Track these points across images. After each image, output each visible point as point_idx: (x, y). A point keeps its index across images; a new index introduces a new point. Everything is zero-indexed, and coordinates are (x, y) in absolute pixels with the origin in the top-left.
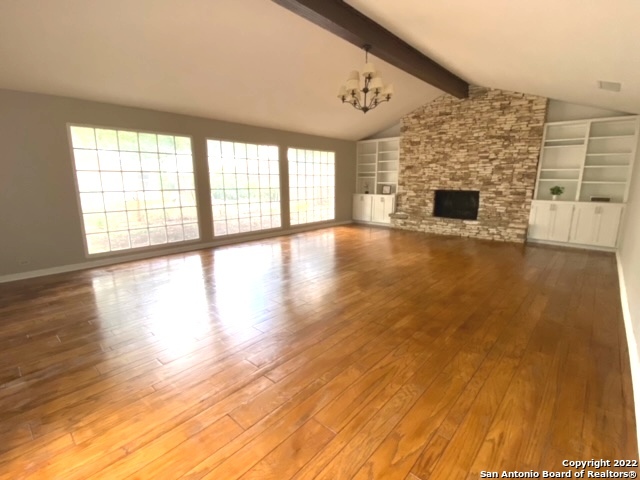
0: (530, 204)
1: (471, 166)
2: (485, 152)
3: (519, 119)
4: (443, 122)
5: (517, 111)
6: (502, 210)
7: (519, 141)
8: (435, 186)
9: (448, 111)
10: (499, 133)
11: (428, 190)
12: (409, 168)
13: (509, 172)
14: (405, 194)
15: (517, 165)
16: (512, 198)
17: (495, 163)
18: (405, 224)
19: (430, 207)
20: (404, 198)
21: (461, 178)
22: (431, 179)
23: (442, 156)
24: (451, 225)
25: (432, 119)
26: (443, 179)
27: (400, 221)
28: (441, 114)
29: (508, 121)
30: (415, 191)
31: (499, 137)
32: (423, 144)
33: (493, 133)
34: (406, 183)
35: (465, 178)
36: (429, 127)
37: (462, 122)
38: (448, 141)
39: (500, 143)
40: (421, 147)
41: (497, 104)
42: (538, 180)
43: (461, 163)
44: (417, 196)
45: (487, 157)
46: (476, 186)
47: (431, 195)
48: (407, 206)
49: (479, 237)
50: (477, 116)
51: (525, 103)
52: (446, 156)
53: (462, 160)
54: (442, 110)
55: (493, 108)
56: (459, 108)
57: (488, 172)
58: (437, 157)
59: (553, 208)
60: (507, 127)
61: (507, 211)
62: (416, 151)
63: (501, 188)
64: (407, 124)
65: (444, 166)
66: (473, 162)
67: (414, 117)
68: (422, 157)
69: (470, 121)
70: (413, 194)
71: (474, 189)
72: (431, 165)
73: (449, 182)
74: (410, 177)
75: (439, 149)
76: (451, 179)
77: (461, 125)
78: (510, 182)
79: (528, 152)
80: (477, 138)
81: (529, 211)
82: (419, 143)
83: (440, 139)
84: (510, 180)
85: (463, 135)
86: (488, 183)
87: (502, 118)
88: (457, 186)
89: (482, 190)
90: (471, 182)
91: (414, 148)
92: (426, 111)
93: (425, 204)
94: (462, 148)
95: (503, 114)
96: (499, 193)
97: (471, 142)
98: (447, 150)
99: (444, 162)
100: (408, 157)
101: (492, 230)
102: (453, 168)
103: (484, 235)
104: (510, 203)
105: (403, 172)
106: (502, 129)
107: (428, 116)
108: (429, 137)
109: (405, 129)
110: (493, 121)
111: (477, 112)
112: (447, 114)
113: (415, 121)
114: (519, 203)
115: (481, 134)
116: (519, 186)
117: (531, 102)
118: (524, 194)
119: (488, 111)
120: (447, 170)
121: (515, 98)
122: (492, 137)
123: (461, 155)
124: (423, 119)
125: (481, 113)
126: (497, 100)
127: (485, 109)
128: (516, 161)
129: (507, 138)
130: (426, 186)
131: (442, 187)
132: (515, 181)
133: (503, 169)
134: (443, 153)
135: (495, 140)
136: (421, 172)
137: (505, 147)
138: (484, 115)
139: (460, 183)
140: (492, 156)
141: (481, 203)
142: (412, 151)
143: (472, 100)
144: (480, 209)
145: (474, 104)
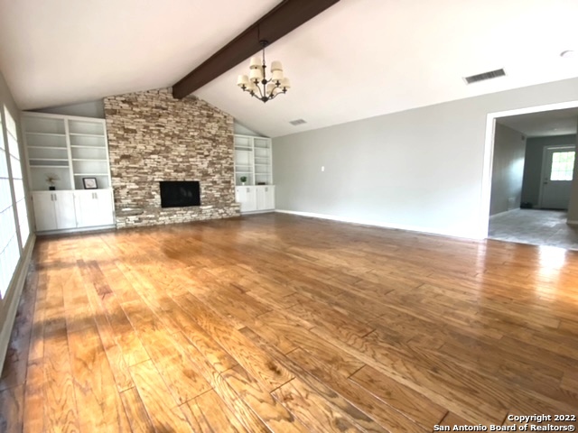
0: (234, 189)
1: (191, 160)
2: (200, 149)
3: (220, 127)
4: (160, 116)
5: (218, 122)
6: (217, 195)
7: (221, 143)
8: (159, 177)
9: (164, 106)
10: (209, 135)
11: (152, 182)
12: (124, 157)
13: (219, 166)
14: (123, 187)
15: (223, 162)
16: (223, 185)
17: (209, 159)
18: (140, 220)
19: (158, 198)
20: (123, 193)
21: (184, 170)
22: (154, 170)
23: (163, 148)
24: (190, 212)
25: (147, 109)
26: (167, 170)
27: (133, 218)
28: (157, 107)
29: (213, 128)
30: (137, 183)
31: (209, 139)
32: (140, 133)
33: (204, 134)
34: (124, 174)
35: (188, 170)
36: (145, 117)
37: (178, 119)
38: (167, 135)
39: (210, 143)
40: (139, 136)
41: (205, 112)
42: (235, 173)
43: (182, 156)
44: (140, 189)
45: (202, 154)
46: (197, 177)
47: (156, 187)
48: (129, 201)
49: (213, 218)
50: (191, 118)
51: (222, 117)
52: (168, 149)
53: (183, 154)
54: (158, 103)
55: (202, 114)
56: (174, 106)
57: (205, 165)
58: (158, 148)
59: (248, 190)
60: (213, 132)
61: (221, 196)
62: (132, 140)
63: (216, 178)
64: (115, 107)
65: (167, 157)
66: (192, 157)
67: (124, 102)
68: (141, 147)
69: (185, 120)
70: (134, 186)
71: (196, 180)
72: (152, 156)
73: (174, 174)
74: (127, 168)
75: (160, 141)
76: (175, 171)
77: (177, 122)
78: (221, 174)
79: (228, 153)
80: (193, 136)
81: (234, 194)
82: (134, 131)
83: (159, 130)
84: (220, 172)
85: (180, 131)
86: (205, 174)
87: (209, 125)
88: (181, 177)
89: (202, 180)
90: (193, 174)
91: (130, 136)
92: (140, 100)
93: (152, 197)
94: (181, 143)
95: (209, 122)
96: (214, 182)
97: (188, 139)
98: (167, 143)
99: (165, 154)
100: (122, 144)
101: (221, 211)
102: (176, 161)
103: (216, 216)
104: (223, 189)
105: (117, 162)
106: (210, 133)
107: (142, 105)
108: (146, 127)
109: (114, 112)
110: (203, 125)
111: (190, 114)
112: (164, 109)
113: (126, 106)
114: (228, 189)
115: (196, 134)
116: (227, 176)
117: (225, 117)
118: (229, 182)
119: (198, 116)
120: (170, 162)
121: (216, 111)
122: (204, 138)
123: (182, 149)
124: (137, 106)
125: (194, 116)
126: (204, 109)
127: (196, 113)
128: (222, 159)
129: (214, 141)
130: (150, 178)
131: (167, 178)
132: (223, 173)
133: (214, 164)
134: (164, 146)
135: (206, 141)
136: (142, 162)
137: (215, 147)
138: (196, 118)
139: (184, 174)
140: (206, 153)
141: (203, 191)
142: (127, 139)
143: (185, 102)
144: (202, 196)
145: (187, 106)
